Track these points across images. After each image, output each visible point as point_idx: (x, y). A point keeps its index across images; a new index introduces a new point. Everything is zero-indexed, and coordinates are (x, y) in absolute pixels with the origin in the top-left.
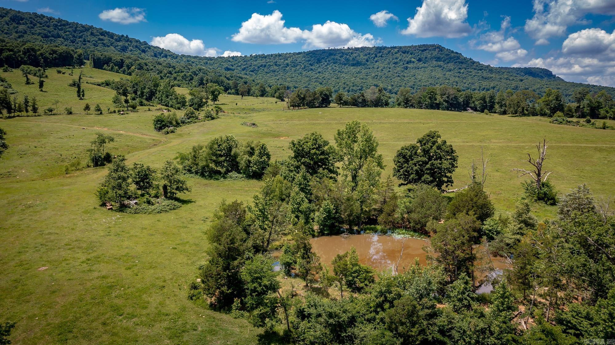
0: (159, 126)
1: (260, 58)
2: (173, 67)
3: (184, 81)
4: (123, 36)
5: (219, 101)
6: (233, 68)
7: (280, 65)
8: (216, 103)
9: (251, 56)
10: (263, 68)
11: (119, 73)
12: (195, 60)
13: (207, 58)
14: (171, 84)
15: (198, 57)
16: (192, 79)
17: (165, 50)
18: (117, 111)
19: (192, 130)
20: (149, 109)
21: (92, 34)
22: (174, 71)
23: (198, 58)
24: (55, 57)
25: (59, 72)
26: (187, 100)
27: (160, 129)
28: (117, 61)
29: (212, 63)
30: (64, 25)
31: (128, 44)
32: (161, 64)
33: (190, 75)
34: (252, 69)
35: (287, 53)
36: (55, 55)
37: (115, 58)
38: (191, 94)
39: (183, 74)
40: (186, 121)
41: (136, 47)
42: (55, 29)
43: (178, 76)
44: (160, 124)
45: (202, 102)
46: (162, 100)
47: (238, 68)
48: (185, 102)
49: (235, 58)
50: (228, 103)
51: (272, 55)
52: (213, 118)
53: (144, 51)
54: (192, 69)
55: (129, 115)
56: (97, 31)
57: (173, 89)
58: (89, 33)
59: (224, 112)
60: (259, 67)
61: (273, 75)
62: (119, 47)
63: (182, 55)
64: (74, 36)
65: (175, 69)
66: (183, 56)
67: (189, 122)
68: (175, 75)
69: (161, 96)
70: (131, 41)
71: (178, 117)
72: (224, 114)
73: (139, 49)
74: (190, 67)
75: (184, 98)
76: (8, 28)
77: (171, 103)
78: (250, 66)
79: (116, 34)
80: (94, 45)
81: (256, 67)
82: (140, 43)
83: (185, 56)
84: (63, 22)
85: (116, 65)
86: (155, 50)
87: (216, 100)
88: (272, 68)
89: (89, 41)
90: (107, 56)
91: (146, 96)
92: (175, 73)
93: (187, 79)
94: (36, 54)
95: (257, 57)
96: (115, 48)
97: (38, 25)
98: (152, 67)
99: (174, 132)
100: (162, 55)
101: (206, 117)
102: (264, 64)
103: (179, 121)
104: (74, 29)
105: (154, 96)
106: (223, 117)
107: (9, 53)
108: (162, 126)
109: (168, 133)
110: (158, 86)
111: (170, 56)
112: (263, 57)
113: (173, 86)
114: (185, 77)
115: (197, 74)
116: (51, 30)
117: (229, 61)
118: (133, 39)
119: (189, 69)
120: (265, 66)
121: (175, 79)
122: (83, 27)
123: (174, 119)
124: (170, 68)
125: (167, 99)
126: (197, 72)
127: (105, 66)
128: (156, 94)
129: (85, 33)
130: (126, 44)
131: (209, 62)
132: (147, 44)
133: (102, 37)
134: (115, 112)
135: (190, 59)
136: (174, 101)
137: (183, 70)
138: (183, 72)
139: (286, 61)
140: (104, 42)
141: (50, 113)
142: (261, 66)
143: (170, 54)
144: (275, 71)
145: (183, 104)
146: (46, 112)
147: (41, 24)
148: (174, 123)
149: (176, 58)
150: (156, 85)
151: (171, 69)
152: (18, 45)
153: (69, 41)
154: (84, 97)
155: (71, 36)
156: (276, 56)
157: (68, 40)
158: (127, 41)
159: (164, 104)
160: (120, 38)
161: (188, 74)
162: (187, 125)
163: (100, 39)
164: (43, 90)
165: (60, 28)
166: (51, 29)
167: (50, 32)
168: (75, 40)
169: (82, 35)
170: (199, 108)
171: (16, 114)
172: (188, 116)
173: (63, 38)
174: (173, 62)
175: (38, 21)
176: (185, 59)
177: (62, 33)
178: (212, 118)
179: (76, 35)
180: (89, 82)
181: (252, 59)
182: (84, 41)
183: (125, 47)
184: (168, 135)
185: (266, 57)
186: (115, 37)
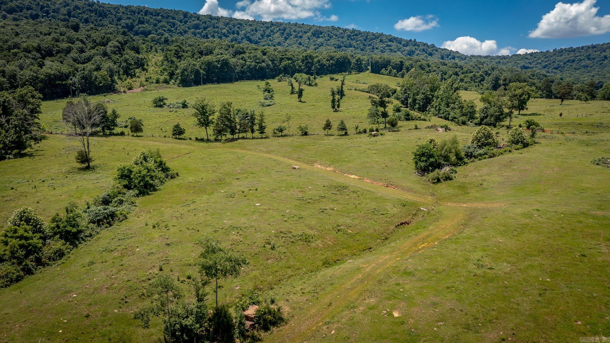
0: (423, 164)
1: (567, 53)
2: (460, 67)
3: (473, 82)
4: (411, 40)
5: (527, 109)
6: (531, 66)
7: (594, 59)
8: (522, 112)
9: (554, 50)
10: (570, 64)
11: (397, 77)
12: (486, 60)
13: (500, 57)
14: (455, 86)
15: (489, 56)
16: (483, 80)
17: (453, 51)
18: (368, 131)
19: (489, 175)
20: (416, 126)
21: (381, 41)
22: (461, 71)
23: (490, 58)
24: (332, 63)
25: (332, 79)
26: (477, 109)
27: (424, 171)
28: (396, 64)
29: (506, 62)
30: (356, 35)
31: (416, 49)
32: (446, 65)
33: (481, 75)
34: (555, 65)
35: (604, 44)
36: (331, 61)
37: (394, 61)
38: (483, 100)
39: (472, 74)
40: (476, 153)
41: (423, 50)
42: (348, 40)
43: (465, 77)
44: (426, 161)
45: (502, 114)
46: (440, 109)
47: (537, 65)
48: (474, 112)
49: (534, 55)
50: (542, 113)
51: (583, 48)
52: (526, 145)
53: (431, 54)
54: (483, 68)
55: (384, 138)
56: (387, 38)
57: (458, 94)
58: (378, 40)
59: (543, 131)
60: (565, 63)
61: (584, 72)
62: (406, 52)
63: (471, 56)
64: (364, 45)
65: (462, 69)
66: (473, 56)
67: (480, 155)
68: (462, 76)
69: (440, 104)
70: (418, 46)
71: (461, 146)
72: (543, 134)
73: (426, 53)
74: (481, 66)
75: (472, 106)
76: (309, 42)
77: (452, 114)
78: (554, 62)
79: (404, 40)
80: (382, 51)
81: (561, 63)
82: (428, 46)
83: (475, 56)
84: (356, 32)
85: (394, 69)
86: (443, 52)
87: (523, 109)
88: (583, 63)
89: (377, 48)
90: (386, 59)
91: (420, 105)
92: (463, 73)
93: (477, 80)
94: (313, 61)
95: (562, 51)
96: (402, 53)
97: (334, 37)
98: (435, 69)
99: (451, 179)
100: (450, 57)
101: (513, 142)
102: (572, 59)
103: (463, 154)
104: (365, 37)
105: (430, 103)
106: (543, 141)
107: (287, 62)
108: (429, 166)
109: (439, 181)
110: (435, 90)
111: (458, 57)
112: (571, 50)
113: (457, 89)
114: (473, 79)
115: (490, 75)
116: (344, 41)
117: (527, 59)
118: (421, 42)
119: (480, 69)
120: (573, 61)
121: (462, 80)
122: (373, 35)
123: (453, 151)
124: (456, 68)
125: (447, 109)
126: (490, 72)
127: (383, 70)
128: (433, 101)
129: (375, 40)
130: (414, 48)
131: (501, 61)
132: (435, 46)
133: (389, 43)
134: (365, 131)
135: (479, 60)
136: (458, 111)
137: (473, 70)
138: (472, 72)
139: (604, 53)
140: (392, 48)
141: (280, 134)
142: (568, 61)
143: (458, 55)
144: (587, 66)
145: (471, 115)
146: (275, 133)
147: (336, 36)
148: (453, 158)
149: (465, 59)
150: (433, 89)
151: (457, 70)
152: (299, 54)
153: (359, 50)
154: (340, 109)
155: (361, 45)
156: (589, 48)
157: (358, 48)
158: (415, 45)
159: (442, 115)
160: (408, 43)
161: (478, 75)
162: (477, 162)
163: (388, 46)
164: (302, 100)
165: (352, 38)
166: (345, 39)
167: (343, 43)
168: (365, 48)
169: (372, 43)
170: (496, 122)
171: (241, 135)
172: (479, 141)
173: (354, 47)
174: (461, 63)
175: (334, 33)
176: (474, 60)
177: (354, 43)
178: (524, 144)
179: (366, 44)
180: (357, 89)
181: (555, 54)
182: (373, 48)
183: (412, 51)
184: (439, 184)
185: (574, 51)
186: (403, 42)
